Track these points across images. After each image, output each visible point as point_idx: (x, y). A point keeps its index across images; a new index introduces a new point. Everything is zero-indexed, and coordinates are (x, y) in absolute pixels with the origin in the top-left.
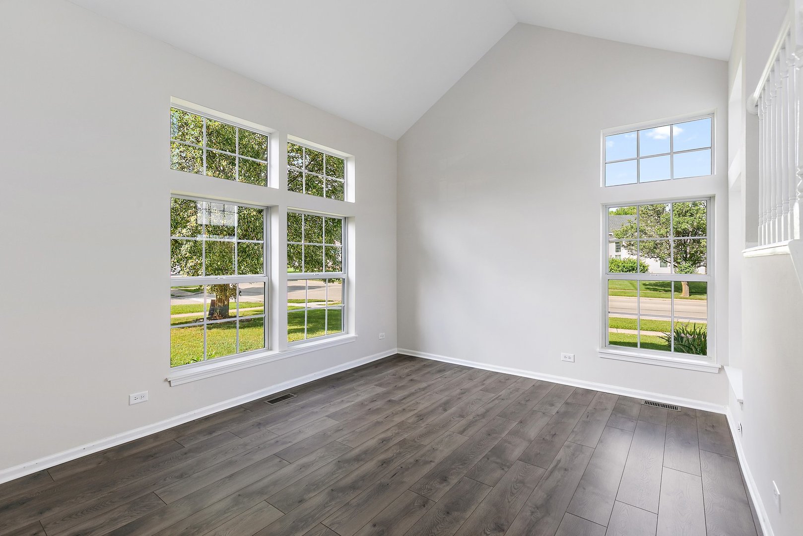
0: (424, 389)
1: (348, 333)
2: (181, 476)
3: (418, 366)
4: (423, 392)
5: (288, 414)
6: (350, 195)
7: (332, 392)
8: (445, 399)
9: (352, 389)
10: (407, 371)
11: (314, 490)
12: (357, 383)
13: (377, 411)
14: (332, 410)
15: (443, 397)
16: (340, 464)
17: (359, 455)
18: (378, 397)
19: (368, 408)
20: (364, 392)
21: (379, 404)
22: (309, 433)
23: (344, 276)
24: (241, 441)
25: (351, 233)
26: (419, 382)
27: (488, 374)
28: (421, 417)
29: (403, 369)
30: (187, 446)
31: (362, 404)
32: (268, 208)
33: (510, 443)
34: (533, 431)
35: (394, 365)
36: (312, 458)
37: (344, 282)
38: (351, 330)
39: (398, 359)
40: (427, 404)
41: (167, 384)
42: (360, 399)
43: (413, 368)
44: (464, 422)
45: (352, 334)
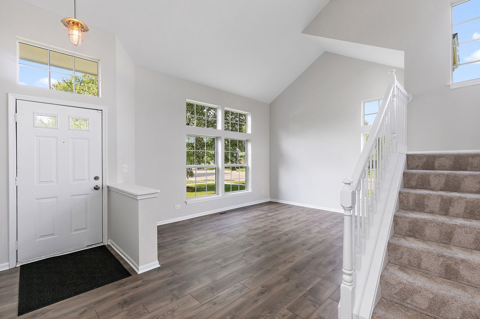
0: (281, 213)
1: (248, 190)
2: (197, 230)
3: (279, 206)
4: (281, 214)
5: (228, 218)
6: (249, 131)
7: (243, 212)
8: (290, 216)
9: (251, 212)
10: (274, 207)
11: (242, 235)
12: (253, 210)
13: (262, 218)
14: (244, 217)
15: (289, 216)
16: (249, 230)
17: (256, 228)
18: (262, 214)
19: (258, 217)
20: (256, 213)
21: (262, 216)
22: (237, 223)
23: (246, 166)
24: (214, 223)
25: (249, 147)
26: (280, 211)
27: (311, 209)
28: (279, 221)
29: (273, 207)
30: (195, 224)
31: (255, 216)
32: (217, 137)
33: (313, 228)
34: (324, 226)
35: (268, 205)
36: (239, 228)
37: (246, 168)
38: (249, 189)
39: (270, 203)
40: (282, 217)
41: (186, 203)
42: (254, 215)
43: (277, 206)
44: (297, 222)
45: (250, 190)
